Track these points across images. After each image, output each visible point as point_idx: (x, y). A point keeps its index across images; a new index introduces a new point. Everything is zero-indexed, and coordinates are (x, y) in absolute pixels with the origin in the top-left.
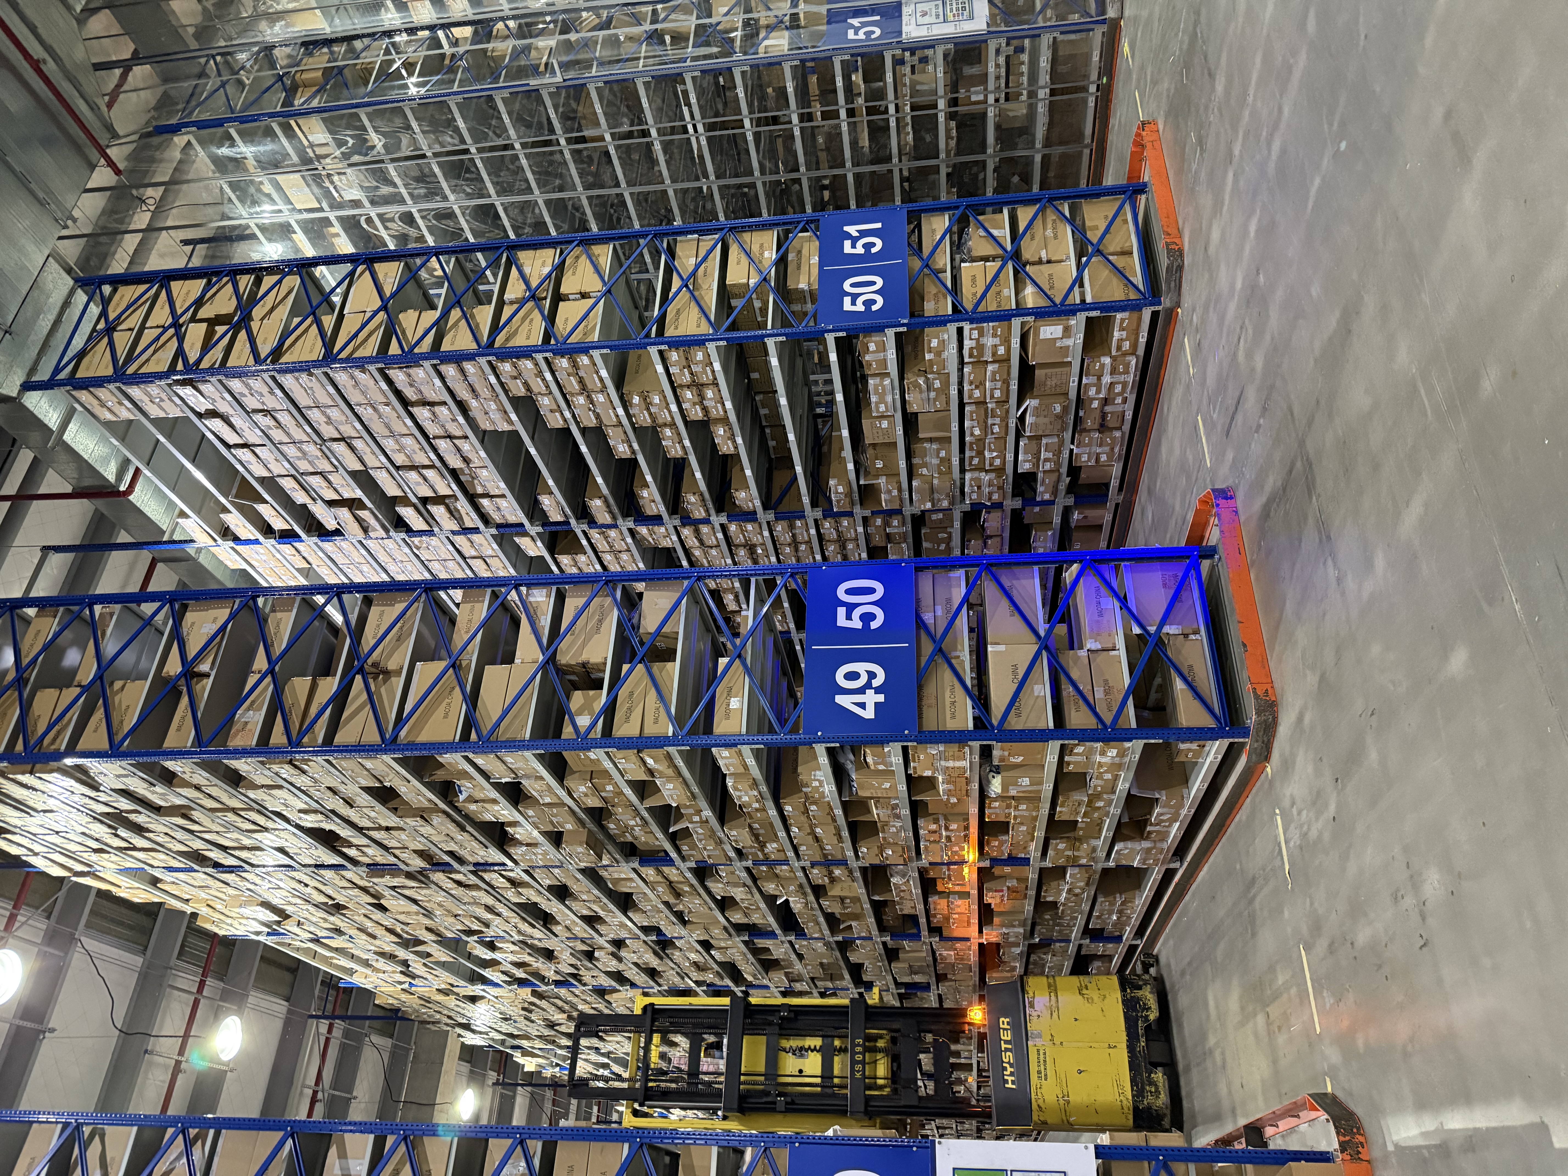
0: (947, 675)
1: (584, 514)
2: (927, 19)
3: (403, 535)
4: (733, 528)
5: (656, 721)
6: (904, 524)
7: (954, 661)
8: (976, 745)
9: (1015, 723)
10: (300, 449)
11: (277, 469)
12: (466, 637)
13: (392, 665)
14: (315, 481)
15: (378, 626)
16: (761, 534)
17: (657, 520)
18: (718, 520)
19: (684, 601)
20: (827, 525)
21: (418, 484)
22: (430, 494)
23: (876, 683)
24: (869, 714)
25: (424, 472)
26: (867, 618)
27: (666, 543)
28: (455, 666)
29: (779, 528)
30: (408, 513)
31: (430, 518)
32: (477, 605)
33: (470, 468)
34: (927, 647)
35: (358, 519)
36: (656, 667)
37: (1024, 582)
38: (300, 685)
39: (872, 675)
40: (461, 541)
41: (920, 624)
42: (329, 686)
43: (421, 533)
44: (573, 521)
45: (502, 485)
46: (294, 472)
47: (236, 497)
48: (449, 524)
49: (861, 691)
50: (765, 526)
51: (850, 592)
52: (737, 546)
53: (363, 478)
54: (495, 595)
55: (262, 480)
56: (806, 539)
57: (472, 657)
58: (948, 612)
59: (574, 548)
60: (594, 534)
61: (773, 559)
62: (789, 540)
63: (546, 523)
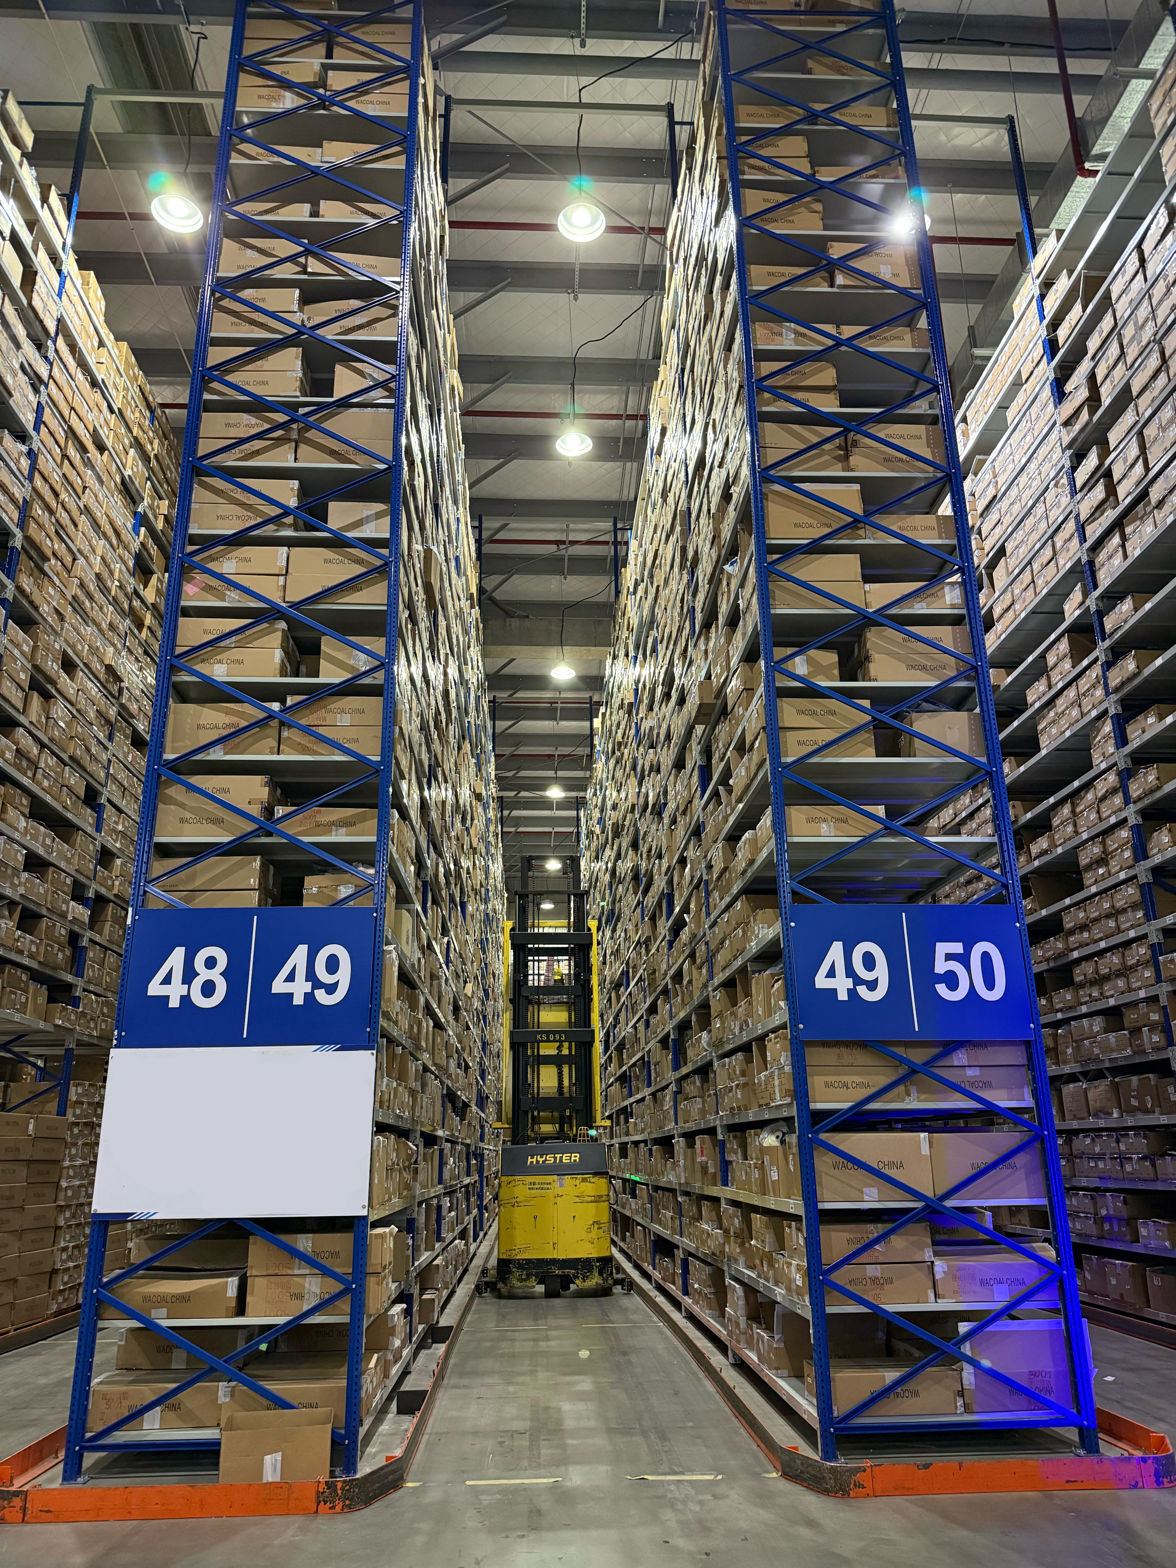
0: (881, 1080)
1: (1117, 654)
3: (1068, 464)
4: (1124, 834)
5: (799, 743)
6: (1157, 1049)
7: (901, 1088)
8: (794, 1112)
9: (823, 1162)
10: (1146, 321)
11: (1122, 306)
12: (894, 528)
13: (853, 460)
14: (1113, 350)
15: (902, 437)
16: (1121, 870)
17: (1122, 740)
18: (1131, 814)
19: (958, 760)
20: (1142, 951)
21: (1125, 460)
22: (1116, 477)
23: (862, 990)
24: (821, 981)
25: (1140, 462)
26: (951, 980)
27: (1096, 757)
28: (856, 522)
29: (1131, 891)
30: (1092, 461)
31: (1089, 485)
32: (936, 532)
33: (1152, 511)
34: (918, 1056)
35: (1077, 412)
36: (868, 736)
37: (1023, 1186)
38: (827, 376)
39: (872, 985)
40: (1070, 527)
41: (950, 1047)
42: (829, 405)
43: (1072, 481)
45: (1137, 552)
46: (1120, 325)
47: (1086, 277)
48: (1085, 510)
49: (850, 972)
50: (1132, 873)
51: (986, 958)
52: (1103, 843)
53: (1123, 400)
54: (951, 549)
55: (1107, 295)
56: (1123, 927)
57: (869, 538)
58: (972, 1084)
59: (1077, 653)
60: (1096, 671)
61: (1094, 889)
62: (1119, 905)
63: (1101, 614)
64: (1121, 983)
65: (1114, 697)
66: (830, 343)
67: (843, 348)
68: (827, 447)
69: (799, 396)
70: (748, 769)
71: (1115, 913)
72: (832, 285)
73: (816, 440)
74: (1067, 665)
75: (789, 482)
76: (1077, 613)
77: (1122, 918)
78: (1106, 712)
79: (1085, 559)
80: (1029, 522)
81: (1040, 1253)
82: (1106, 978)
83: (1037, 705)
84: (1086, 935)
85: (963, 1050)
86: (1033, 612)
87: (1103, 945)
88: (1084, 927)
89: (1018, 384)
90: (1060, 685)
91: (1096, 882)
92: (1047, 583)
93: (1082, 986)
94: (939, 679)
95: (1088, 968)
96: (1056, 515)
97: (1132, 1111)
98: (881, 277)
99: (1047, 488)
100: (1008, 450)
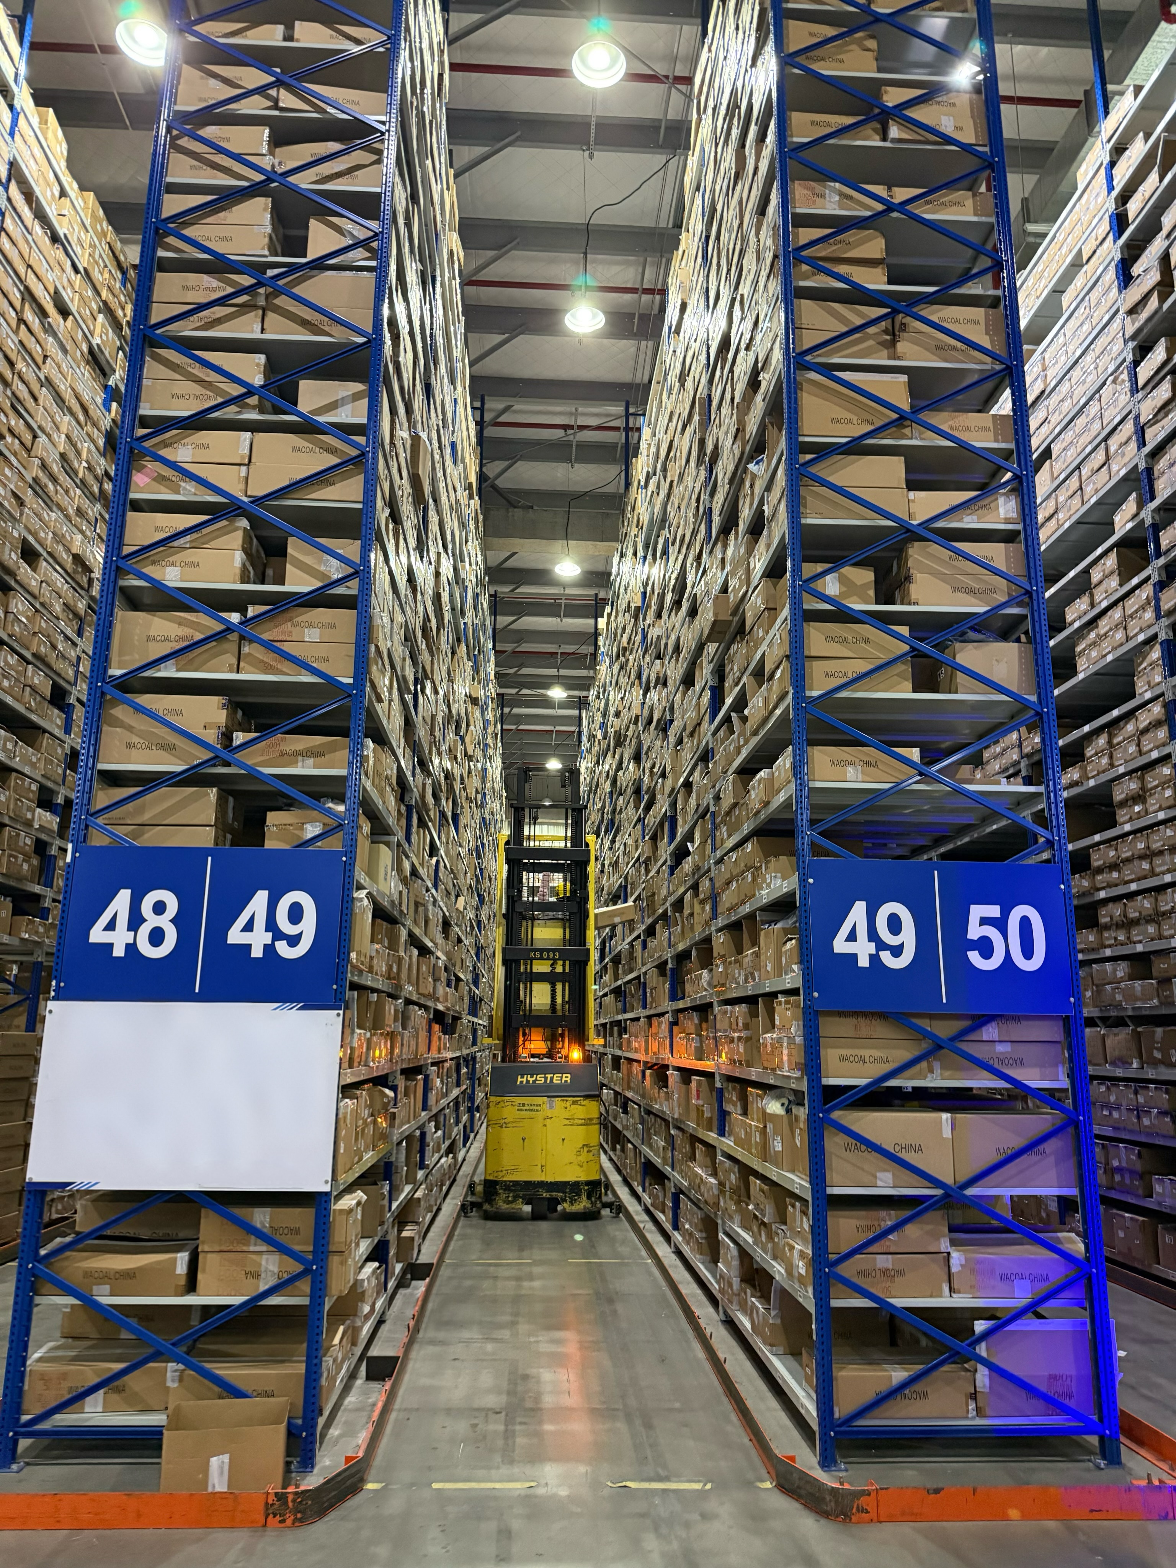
0: (903, 1054)
3: (1130, 358)
4: (1167, 771)
5: (827, 674)
7: (924, 1064)
8: (804, 1086)
9: (834, 1143)
12: (945, 427)
13: (901, 347)
15: (957, 321)
19: (1004, 698)
23: (886, 957)
24: (840, 945)
26: (985, 947)
28: (902, 420)
29: (1170, 832)
30: (1158, 355)
31: (1153, 383)
32: (991, 434)
34: (944, 1029)
35: (1146, 298)
36: (905, 668)
37: (1052, 1174)
38: (875, 246)
39: (897, 951)
40: (1127, 430)
41: (981, 1021)
42: (875, 281)
47: (1166, 142)
48: (1147, 410)
49: (873, 935)
50: (1172, 813)
51: (1025, 923)
54: (1007, 455)
56: (1158, 870)
57: (916, 438)
58: (1001, 1061)
59: (1126, 571)
60: (1146, 592)
61: (1127, 827)
62: (1156, 846)
63: (1157, 528)
64: (1151, 929)
65: (1165, 622)
66: (880, 207)
67: (895, 215)
68: (872, 330)
69: (842, 269)
70: (766, 700)
71: (1149, 855)
72: (884, 139)
73: (859, 322)
74: (1114, 582)
75: (827, 370)
76: (1130, 525)
77: (1157, 861)
78: (1155, 637)
79: (1142, 466)
80: (1081, 422)
81: (1067, 1247)
82: (1135, 922)
83: (1077, 625)
84: (1115, 875)
85: (994, 1024)
86: (1078, 522)
87: (1133, 887)
88: (1114, 866)
89: (1077, 264)
90: (1104, 604)
91: (1131, 819)
92: (1097, 491)
93: (1107, 927)
94: (988, 604)
95: (1116, 911)
96: (1112, 415)
97: (1155, 1063)
98: (943, 129)
99: (1104, 384)
100: (1061, 339)
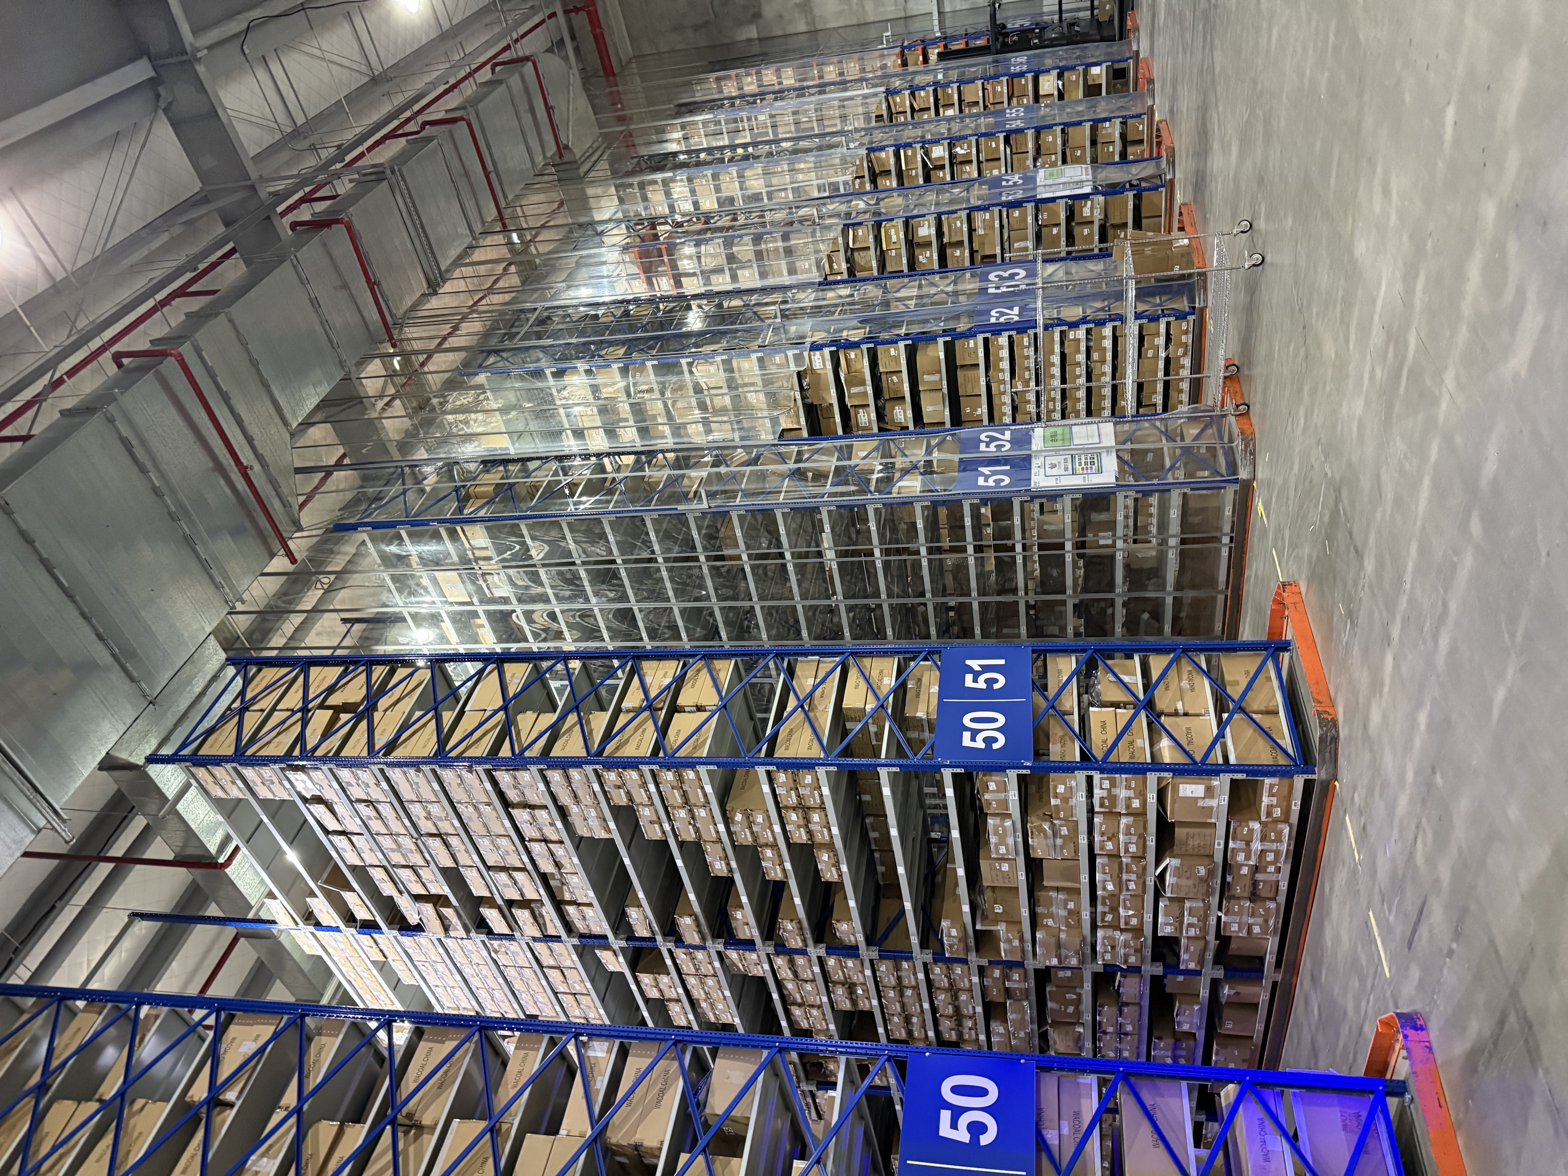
1: (671, 931)
2: (1055, 471)
3: (483, 937)
4: (831, 962)
6: (1025, 978)
10: (396, 841)
11: (370, 858)
12: (512, 1093)
13: (426, 1121)
14: (405, 875)
15: (423, 1067)
16: (862, 972)
17: (749, 945)
18: (816, 951)
19: (761, 1078)
20: (937, 970)
21: (506, 885)
22: (516, 896)
25: (515, 874)
26: (977, 1129)
27: (757, 972)
28: (493, 1131)
29: (883, 968)
30: (492, 916)
31: (512, 923)
32: (532, 1053)
33: (561, 874)
35: (441, 917)
36: (718, 1162)
37: (1170, 1102)
38: (325, 1132)
40: (540, 948)
41: (1042, 1144)
42: (356, 1136)
43: (501, 936)
44: (659, 938)
45: (591, 893)
46: (386, 864)
47: (326, 882)
48: (531, 930)
50: (867, 964)
51: (957, 1090)
52: (835, 983)
53: (453, 876)
54: (553, 1042)
55: (353, 869)
56: (913, 983)
57: (514, 1121)
58: (1077, 1131)
59: (658, 967)
60: (680, 954)
61: (875, 1002)
62: (893, 981)
63: (631, 937)
64: (963, 997)
65: (709, 943)
66: (293, 1120)
67: (306, 1107)
68: (401, 1146)
71: (900, 987)
72: (232, 1105)
73: (389, 1156)
74: (664, 979)
76: (621, 959)
77: (906, 982)
78: (719, 954)
79: (575, 941)
80: (517, 985)
81: (1232, 1098)
82: (957, 1009)
83: (691, 1017)
84: (915, 1020)
85: (1044, 1132)
86: (602, 1001)
87: (926, 1006)
88: (907, 1020)
89: (383, 967)
90: (680, 990)
91: (868, 998)
92: (582, 981)
93: (960, 1035)
94: (677, 1079)
95: (946, 1025)
96: (524, 958)
97: (1078, 1013)
98: (250, 1053)
99: (495, 961)
100: (439, 991)
